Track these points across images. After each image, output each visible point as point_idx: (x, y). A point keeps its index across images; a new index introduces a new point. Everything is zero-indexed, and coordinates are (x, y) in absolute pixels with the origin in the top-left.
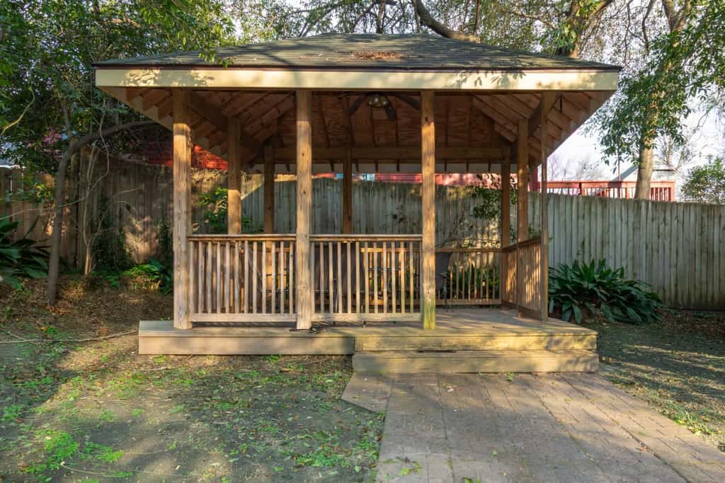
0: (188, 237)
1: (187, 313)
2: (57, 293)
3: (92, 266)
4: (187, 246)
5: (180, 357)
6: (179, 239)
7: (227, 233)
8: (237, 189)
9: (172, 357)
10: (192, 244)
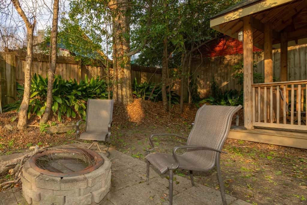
0: (252, 85)
1: (252, 121)
2: (183, 110)
3: (191, 100)
4: (252, 90)
5: (251, 143)
6: (247, 86)
7: (264, 83)
8: (271, 59)
9: (247, 142)
10: (254, 89)
